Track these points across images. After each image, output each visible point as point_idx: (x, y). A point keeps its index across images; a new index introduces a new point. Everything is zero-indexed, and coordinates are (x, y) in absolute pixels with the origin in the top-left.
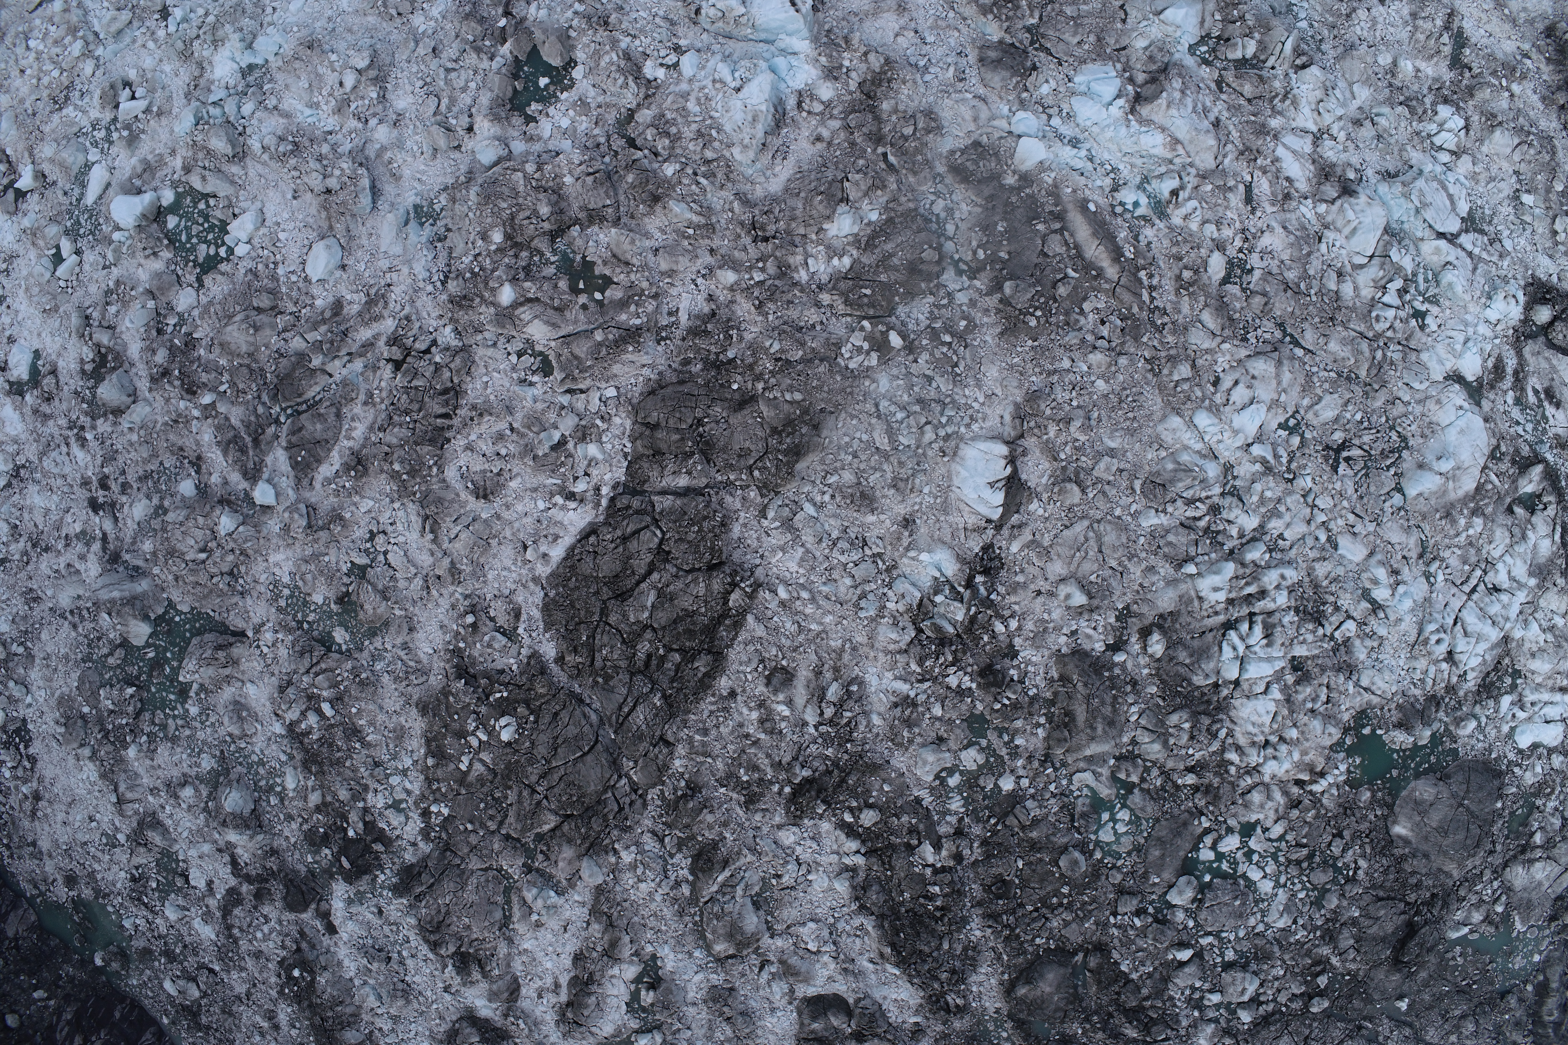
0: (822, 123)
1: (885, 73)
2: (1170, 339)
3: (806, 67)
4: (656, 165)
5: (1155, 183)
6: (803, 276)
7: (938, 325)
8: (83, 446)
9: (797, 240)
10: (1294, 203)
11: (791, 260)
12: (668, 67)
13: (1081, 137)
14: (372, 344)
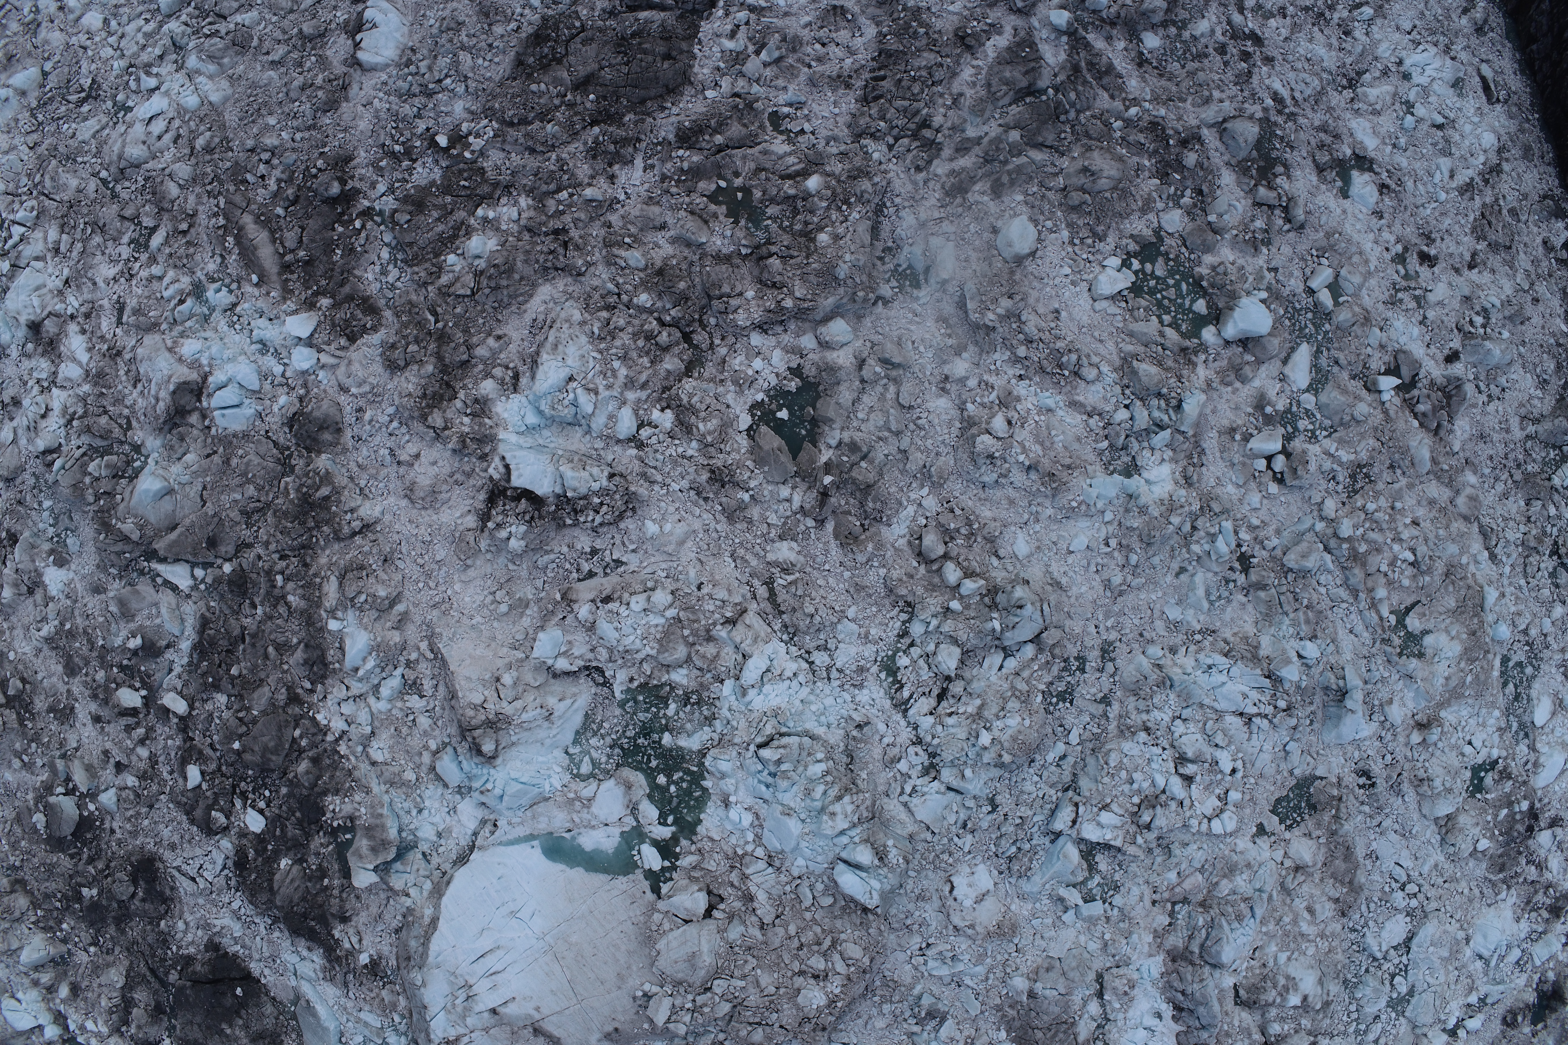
0: (494, 354)
1: (428, 406)
2: (209, 170)
3: (506, 415)
4: (659, 304)
5: (198, 309)
6: (524, 201)
7: (406, 163)
8: (1276, 93)
9: (526, 236)
10: (83, 309)
11: (532, 213)
12: (650, 424)
13: (258, 355)
14: (957, 150)
